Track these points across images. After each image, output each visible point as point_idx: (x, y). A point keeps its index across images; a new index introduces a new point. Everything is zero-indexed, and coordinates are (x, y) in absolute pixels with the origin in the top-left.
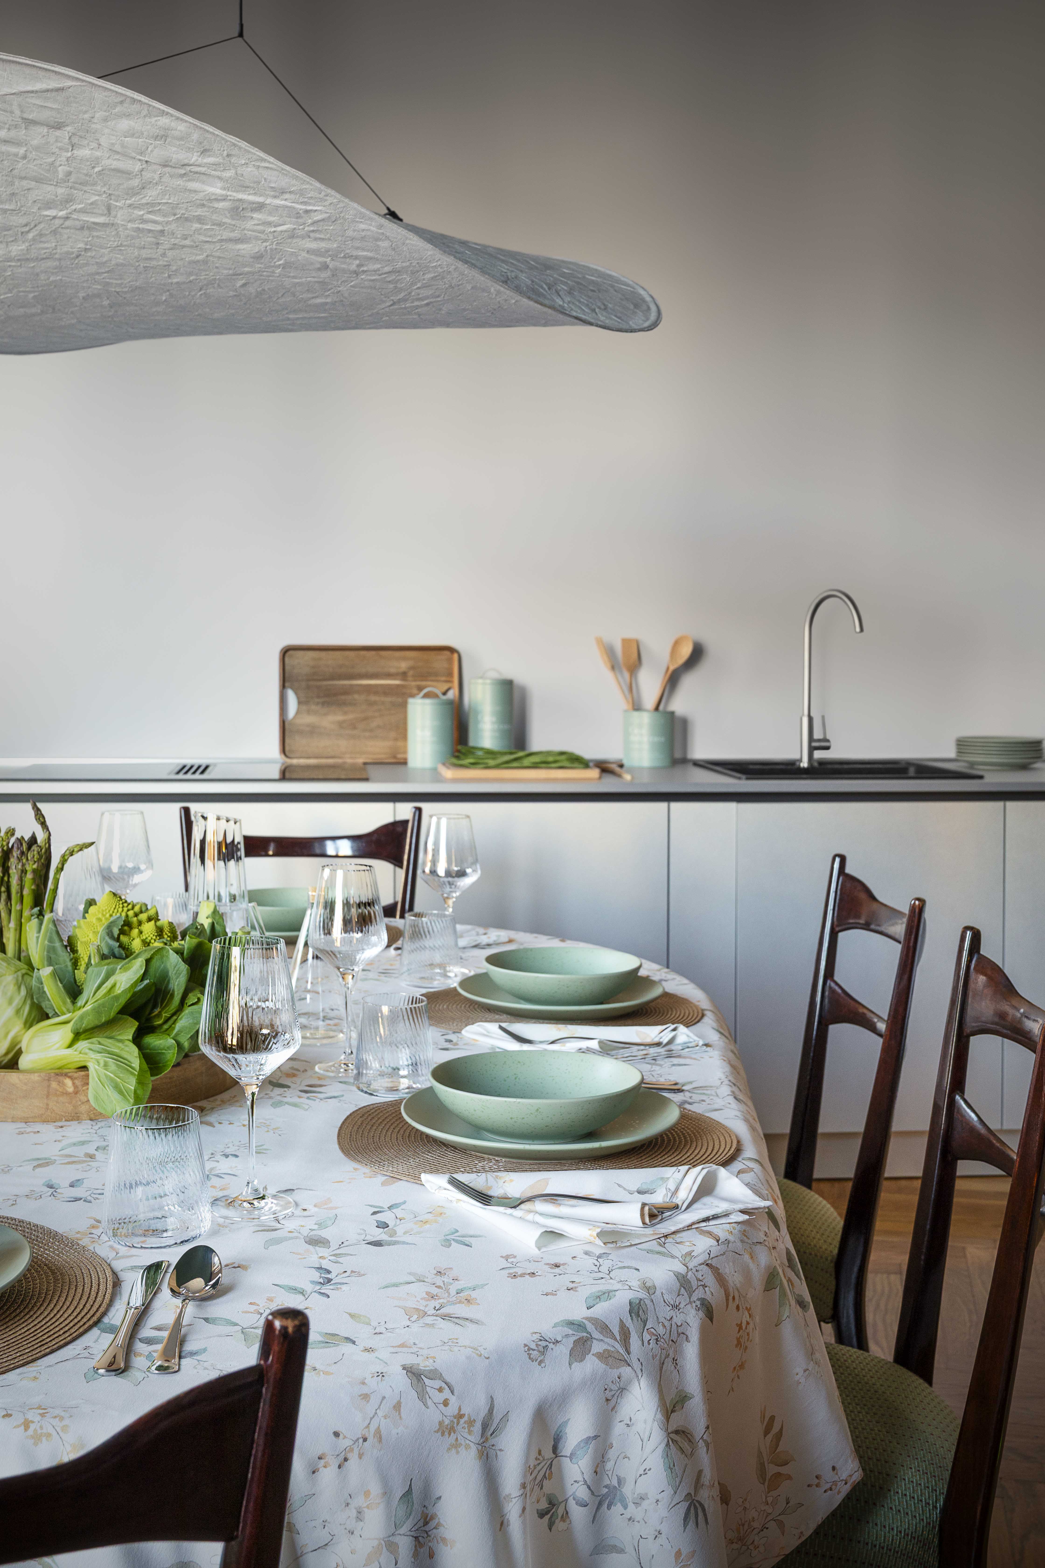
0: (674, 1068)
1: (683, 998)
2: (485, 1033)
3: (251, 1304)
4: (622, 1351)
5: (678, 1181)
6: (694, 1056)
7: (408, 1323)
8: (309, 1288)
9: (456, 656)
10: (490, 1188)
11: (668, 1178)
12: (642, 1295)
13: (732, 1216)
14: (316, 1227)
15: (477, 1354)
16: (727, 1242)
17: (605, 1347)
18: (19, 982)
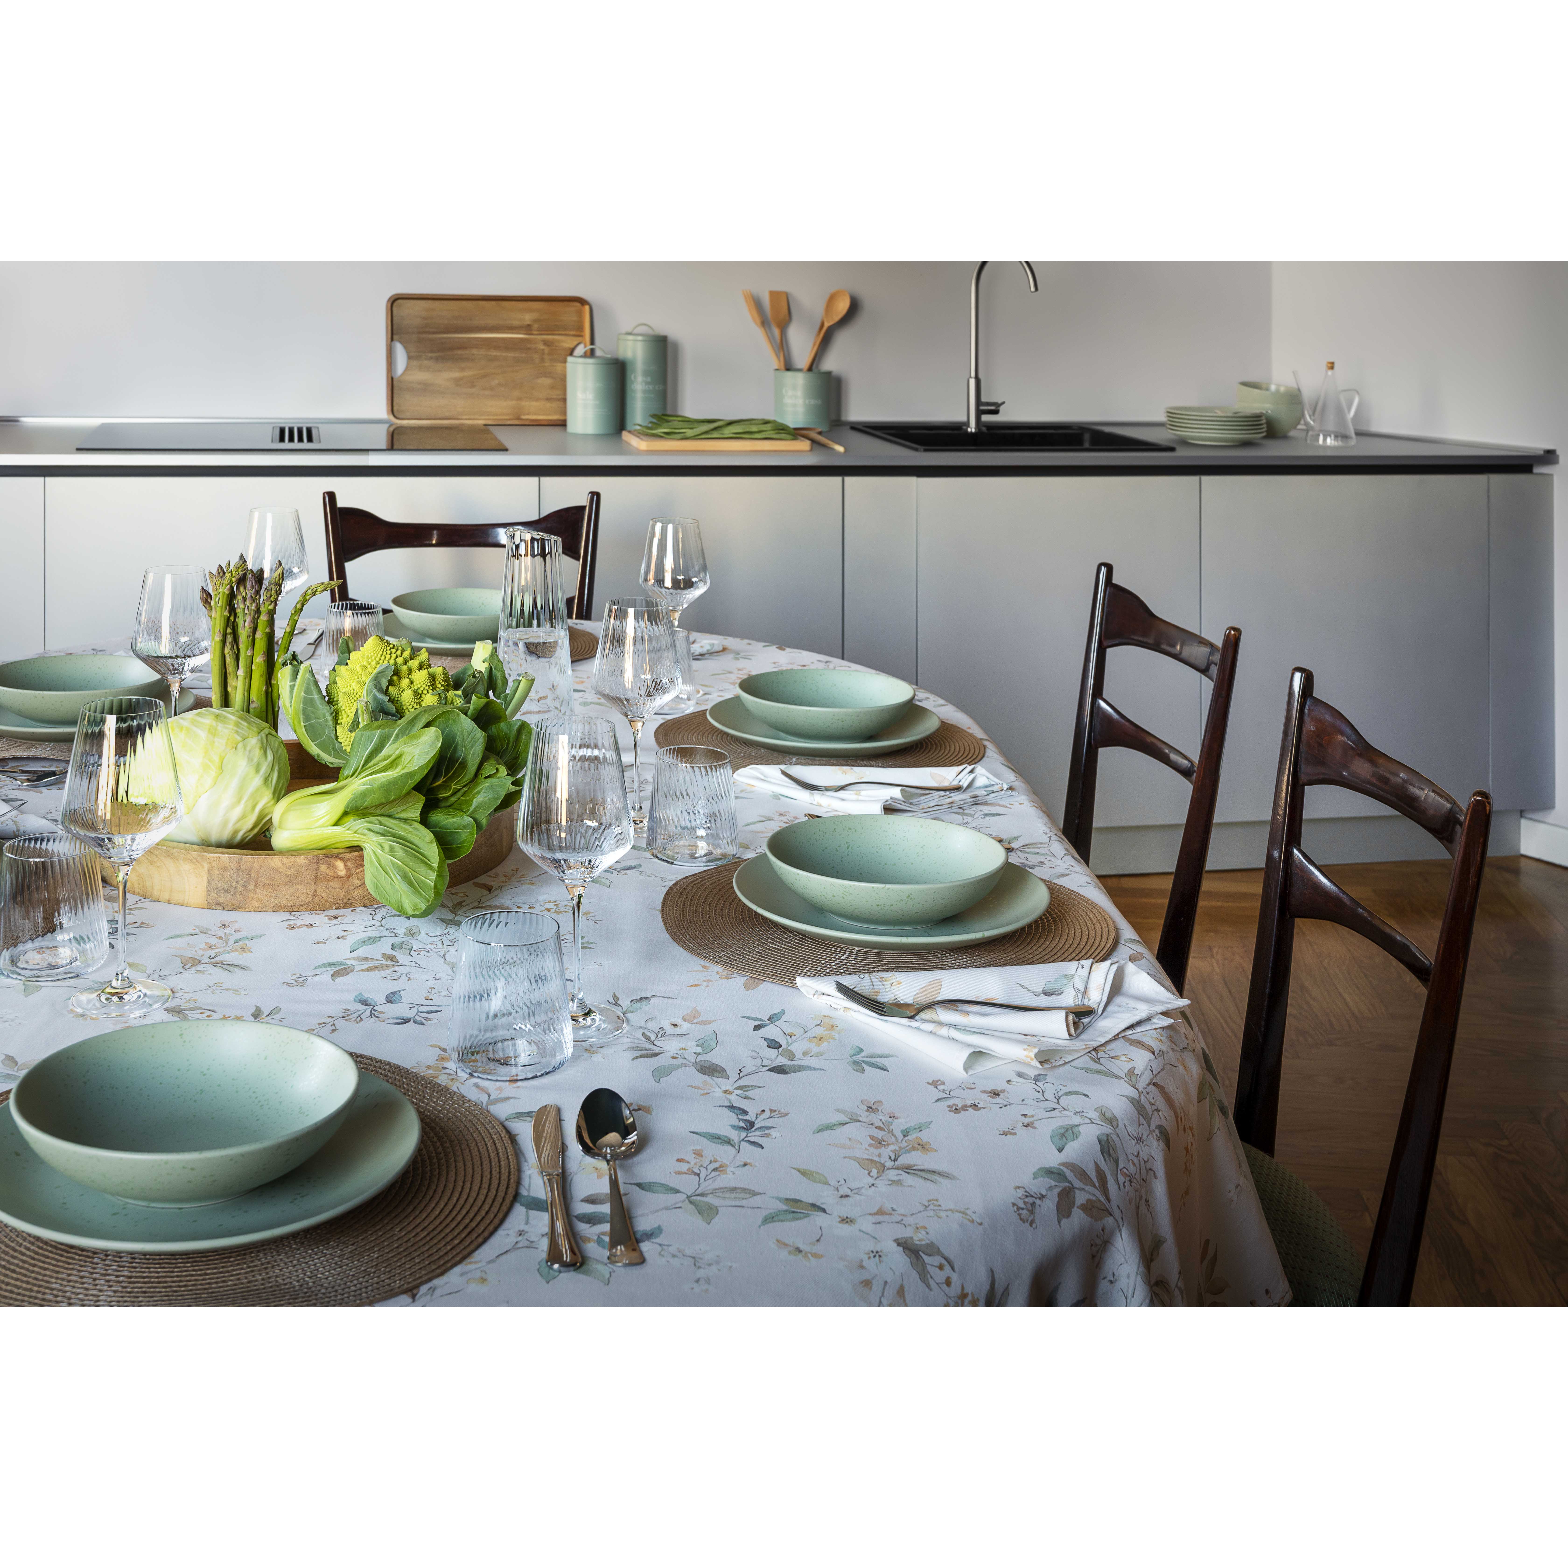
0: (987, 818)
1: (952, 725)
2: (762, 777)
3: (678, 1160)
4: (1102, 1199)
5: (1086, 979)
6: (1001, 803)
7: (871, 1181)
8: (734, 1135)
9: (587, 308)
10: (878, 992)
11: (1073, 976)
12: (1107, 1129)
13: (1155, 1021)
14: (699, 1050)
15: (969, 1220)
16: (1161, 1053)
17: (1088, 1196)
18: (265, 745)
